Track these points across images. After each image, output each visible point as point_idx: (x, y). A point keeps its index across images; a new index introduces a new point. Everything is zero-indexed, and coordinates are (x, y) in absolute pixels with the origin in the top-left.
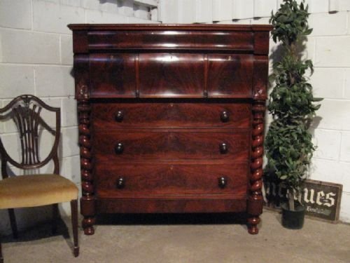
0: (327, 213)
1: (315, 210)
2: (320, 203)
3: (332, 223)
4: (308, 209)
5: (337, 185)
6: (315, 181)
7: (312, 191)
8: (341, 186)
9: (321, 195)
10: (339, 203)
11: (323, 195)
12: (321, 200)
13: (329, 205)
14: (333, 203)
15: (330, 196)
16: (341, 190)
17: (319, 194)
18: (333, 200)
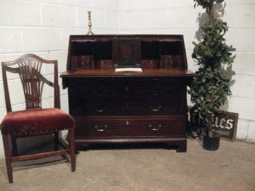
0: (228, 134)
1: (218, 132)
2: (222, 127)
3: (231, 141)
5: (235, 114)
7: (217, 118)
8: (238, 114)
10: (236, 127)
11: (224, 121)
12: (223, 125)
13: (229, 128)
14: (231, 127)
15: (230, 122)
16: (237, 117)
17: (221, 120)
18: (231, 125)
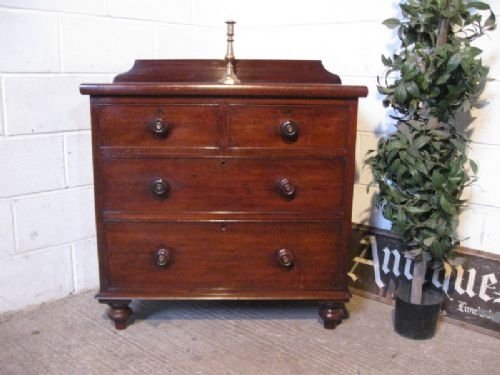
1: (474, 311)
2: (486, 298)
4: (461, 307)
6: (479, 252)
7: (473, 273)
9: (489, 282)
11: (494, 280)
12: (489, 292)
17: (485, 278)
